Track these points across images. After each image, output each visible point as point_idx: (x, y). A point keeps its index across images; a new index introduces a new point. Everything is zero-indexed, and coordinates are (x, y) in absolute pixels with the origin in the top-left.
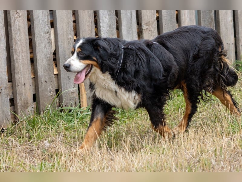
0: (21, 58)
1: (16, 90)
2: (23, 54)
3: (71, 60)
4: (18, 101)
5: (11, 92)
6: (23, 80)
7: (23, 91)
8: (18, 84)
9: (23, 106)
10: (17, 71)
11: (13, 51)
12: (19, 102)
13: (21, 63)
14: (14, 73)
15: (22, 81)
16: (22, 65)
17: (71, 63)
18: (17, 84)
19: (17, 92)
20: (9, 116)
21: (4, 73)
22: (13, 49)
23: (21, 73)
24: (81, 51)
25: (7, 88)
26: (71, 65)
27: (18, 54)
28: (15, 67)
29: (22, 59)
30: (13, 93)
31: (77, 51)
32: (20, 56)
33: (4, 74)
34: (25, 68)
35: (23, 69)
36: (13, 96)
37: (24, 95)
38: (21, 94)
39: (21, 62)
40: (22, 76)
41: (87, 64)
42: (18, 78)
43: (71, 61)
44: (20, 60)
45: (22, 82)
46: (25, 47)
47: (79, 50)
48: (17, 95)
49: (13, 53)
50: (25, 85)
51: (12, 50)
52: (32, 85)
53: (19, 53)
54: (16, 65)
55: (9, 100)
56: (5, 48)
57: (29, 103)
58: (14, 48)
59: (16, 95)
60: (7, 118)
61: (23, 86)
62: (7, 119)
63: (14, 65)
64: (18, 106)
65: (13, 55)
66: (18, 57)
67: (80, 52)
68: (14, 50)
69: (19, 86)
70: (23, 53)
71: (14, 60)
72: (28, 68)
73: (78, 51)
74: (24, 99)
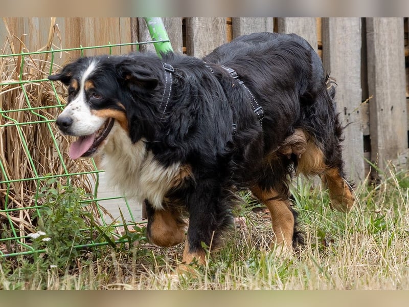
0: (387, 53)
1: (376, 118)
2: (392, 47)
3: (73, 109)
4: (380, 141)
5: (366, 121)
6: (390, 99)
7: (390, 121)
8: (380, 107)
9: (388, 153)
10: (379, 80)
11: (373, 38)
12: (381, 143)
13: (387, 64)
14: (374, 82)
15: (389, 101)
16: (389, 68)
17: (74, 115)
18: (378, 106)
19: (379, 122)
20: (362, 170)
21: (355, 81)
22: (373, 34)
23: (387, 83)
24: (93, 87)
25: (360, 112)
26: (75, 120)
27: (382, 43)
28: (376, 71)
29: (391, 54)
30: (369, 125)
31: (85, 87)
32: (387, 49)
33: (355, 84)
34: (394, 74)
35: (391, 76)
36: (370, 131)
37: (390, 129)
38: (385, 127)
39: (387, 61)
40: (389, 91)
41: (106, 116)
42: (380, 95)
43: (73, 111)
44: (385, 56)
45: (389, 103)
46: (396, 30)
47: (90, 85)
48: (379, 127)
49: (372, 42)
50: (393, 109)
51: (371, 35)
52: (406, 111)
53: (385, 42)
54: (378, 67)
55: (362, 138)
56: (358, 31)
57: (400, 147)
58: (375, 30)
59: (376, 128)
60: (358, 174)
61: (390, 112)
62: (357, 176)
63: (374, 67)
64: (380, 151)
65: (374, 46)
66: (382, 50)
67: (91, 90)
68: (375, 36)
69: (382, 110)
70: (391, 42)
71: (374, 57)
72: (400, 75)
73: (87, 89)
74: (391, 137)
